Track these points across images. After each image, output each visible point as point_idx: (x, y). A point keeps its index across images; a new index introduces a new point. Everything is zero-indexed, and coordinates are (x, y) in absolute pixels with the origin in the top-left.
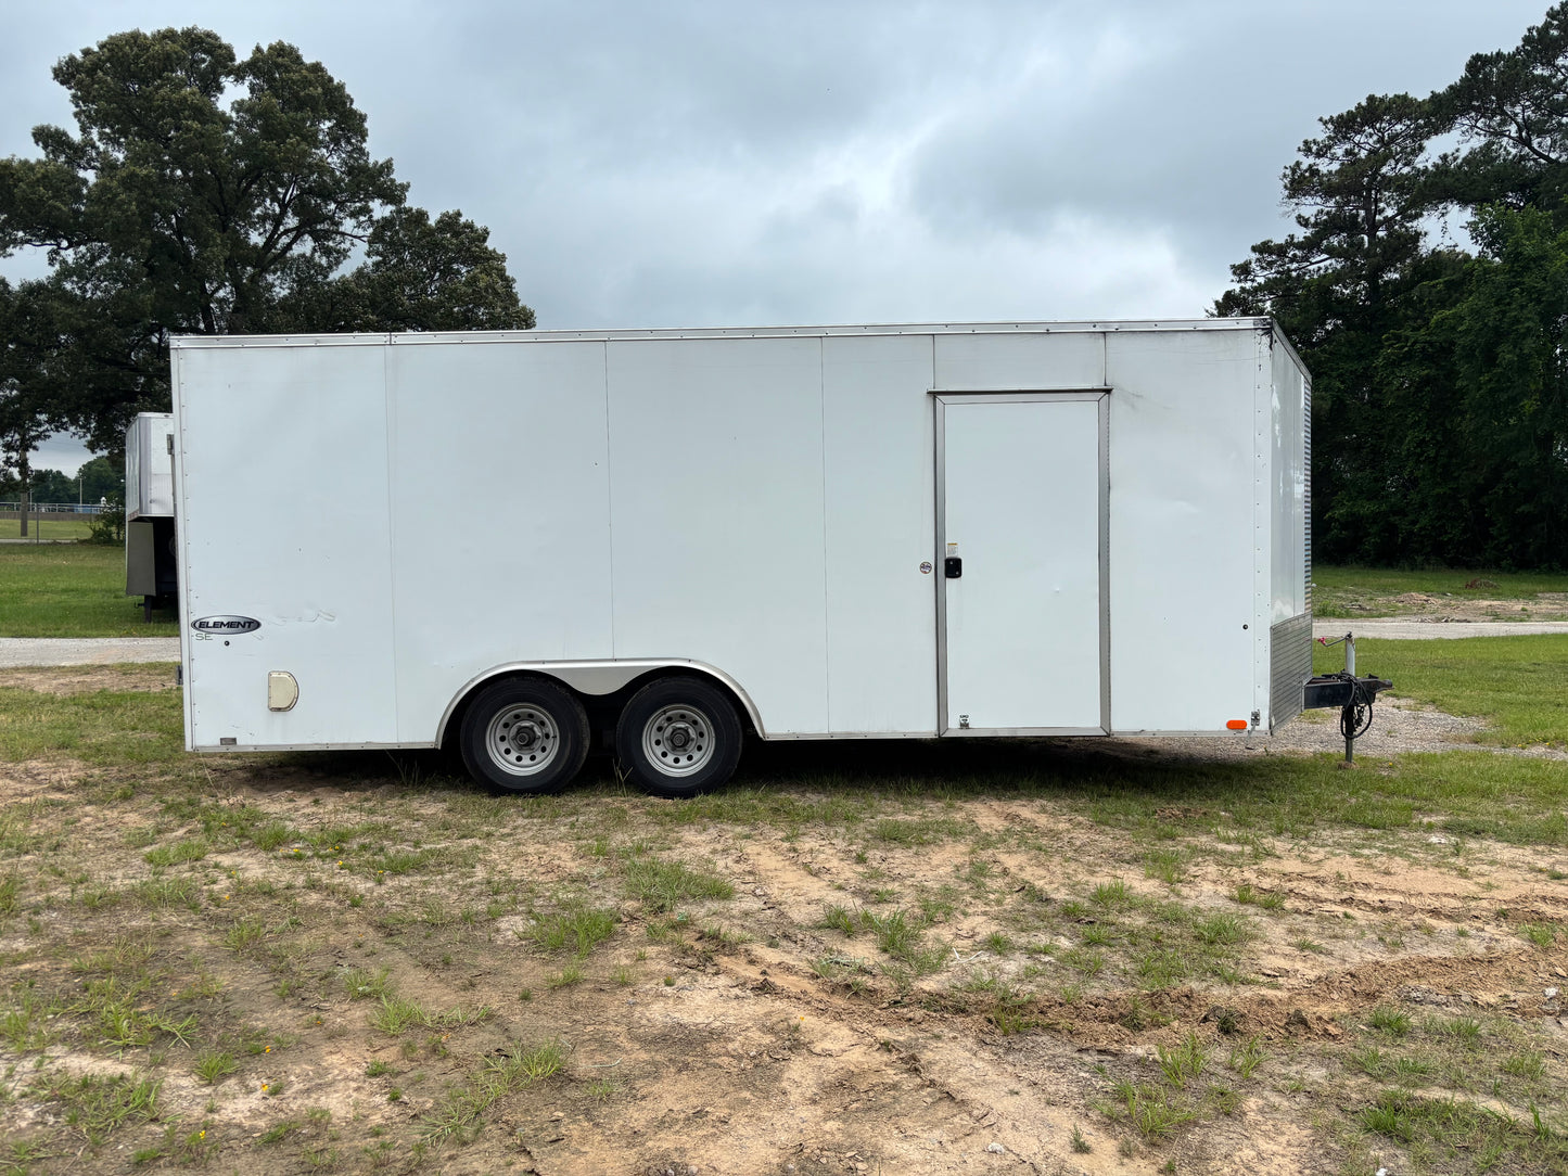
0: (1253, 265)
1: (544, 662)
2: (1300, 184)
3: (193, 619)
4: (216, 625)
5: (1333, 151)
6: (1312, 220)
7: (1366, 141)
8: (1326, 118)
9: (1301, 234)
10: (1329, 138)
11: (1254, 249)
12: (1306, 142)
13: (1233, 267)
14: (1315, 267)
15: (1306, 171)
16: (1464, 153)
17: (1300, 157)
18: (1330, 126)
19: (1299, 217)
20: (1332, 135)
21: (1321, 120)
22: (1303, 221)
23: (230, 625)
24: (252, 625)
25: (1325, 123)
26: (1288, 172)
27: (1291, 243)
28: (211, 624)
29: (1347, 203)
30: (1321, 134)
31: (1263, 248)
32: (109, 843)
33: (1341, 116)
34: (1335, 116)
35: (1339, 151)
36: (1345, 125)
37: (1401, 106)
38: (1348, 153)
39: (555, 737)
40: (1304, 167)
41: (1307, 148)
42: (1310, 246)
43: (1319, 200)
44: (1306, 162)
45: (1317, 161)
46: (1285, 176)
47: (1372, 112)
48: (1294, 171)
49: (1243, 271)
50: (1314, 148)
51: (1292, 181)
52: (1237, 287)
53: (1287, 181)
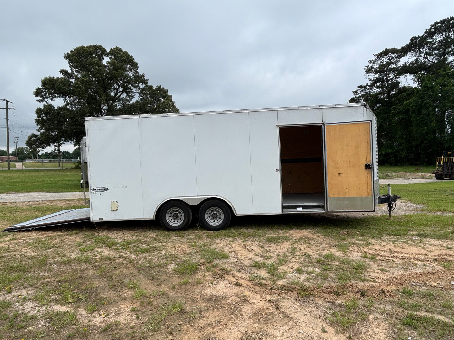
0: (358, 91)
1: (180, 197)
2: (369, 71)
3: (92, 188)
4: (97, 190)
5: (377, 62)
6: (372, 79)
7: (385, 60)
8: (375, 54)
9: (370, 83)
10: (376, 59)
11: (358, 87)
12: (370, 60)
13: (353, 91)
14: (374, 91)
15: (370, 67)
16: (410, 62)
17: (369, 64)
18: (376, 56)
20: (377, 58)
21: (373, 55)
22: (370, 80)
23: (101, 189)
24: (106, 189)
25: (375, 55)
26: (366, 68)
27: (367, 85)
28: (96, 189)
29: (381, 75)
30: (374, 58)
31: (360, 87)
32: (71, 246)
33: (379, 54)
34: (377, 53)
35: (378, 62)
36: (380, 56)
37: (394, 51)
38: (381, 62)
39: (183, 216)
40: (370, 66)
41: (370, 62)
42: (372, 86)
43: (374, 74)
44: (370, 65)
45: (373, 65)
47: (386, 52)
48: (367, 67)
49: (355, 92)
50: (372, 62)
51: (367, 70)
52: (354, 97)
53: (366, 70)
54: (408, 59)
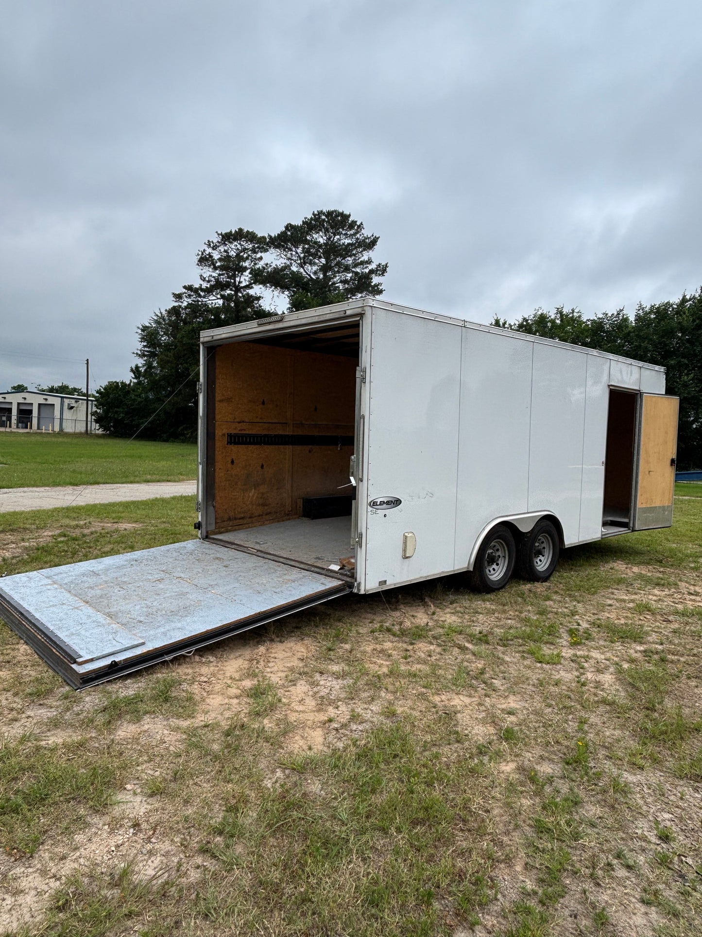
0: (183, 295)
2: (205, 260)
4: (382, 503)
5: (219, 248)
6: (207, 279)
7: (233, 248)
8: (220, 232)
9: (205, 285)
10: (218, 242)
11: (185, 287)
12: (209, 241)
13: (173, 294)
14: (210, 302)
15: (207, 255)
16: (274, 265)
17: (206, 247)
18: (220, 236)
19: (201, 276)
20: (221, 241)
21: (217, 232)
22: (204, 279)
23: (388, 503)
24: (397, 502)
25: (218, 234)
26: (200, 253)
27: (200, 288)
28: (378, 503)
29: (223, 275)
30: (216, 239)
31: (189, 288)
33: (226, 234)
34: (223, 233)
35: (222, 248)
36: (227, 238)
37: (251, 237)
38: (225, 251)
40: (207, 253)
41: (209, 244)
42: (209, 291)
43: (210, 270)
44: (208, 250)
45: (214, 252)
46: (198, 255)
47: (238, 235)
48: (202, 254)
49: (178, 297)
50: (212, 245)
51: (201, 258)
52: (176, 304)
53: (199, 257)
54: (272, 259)
